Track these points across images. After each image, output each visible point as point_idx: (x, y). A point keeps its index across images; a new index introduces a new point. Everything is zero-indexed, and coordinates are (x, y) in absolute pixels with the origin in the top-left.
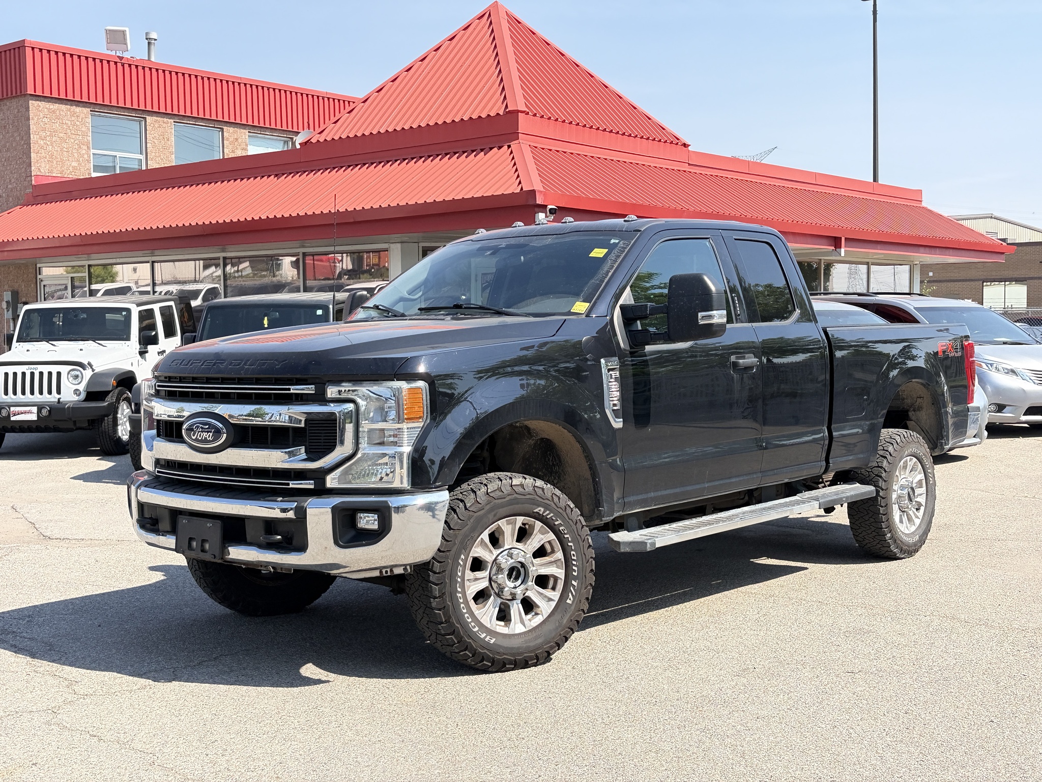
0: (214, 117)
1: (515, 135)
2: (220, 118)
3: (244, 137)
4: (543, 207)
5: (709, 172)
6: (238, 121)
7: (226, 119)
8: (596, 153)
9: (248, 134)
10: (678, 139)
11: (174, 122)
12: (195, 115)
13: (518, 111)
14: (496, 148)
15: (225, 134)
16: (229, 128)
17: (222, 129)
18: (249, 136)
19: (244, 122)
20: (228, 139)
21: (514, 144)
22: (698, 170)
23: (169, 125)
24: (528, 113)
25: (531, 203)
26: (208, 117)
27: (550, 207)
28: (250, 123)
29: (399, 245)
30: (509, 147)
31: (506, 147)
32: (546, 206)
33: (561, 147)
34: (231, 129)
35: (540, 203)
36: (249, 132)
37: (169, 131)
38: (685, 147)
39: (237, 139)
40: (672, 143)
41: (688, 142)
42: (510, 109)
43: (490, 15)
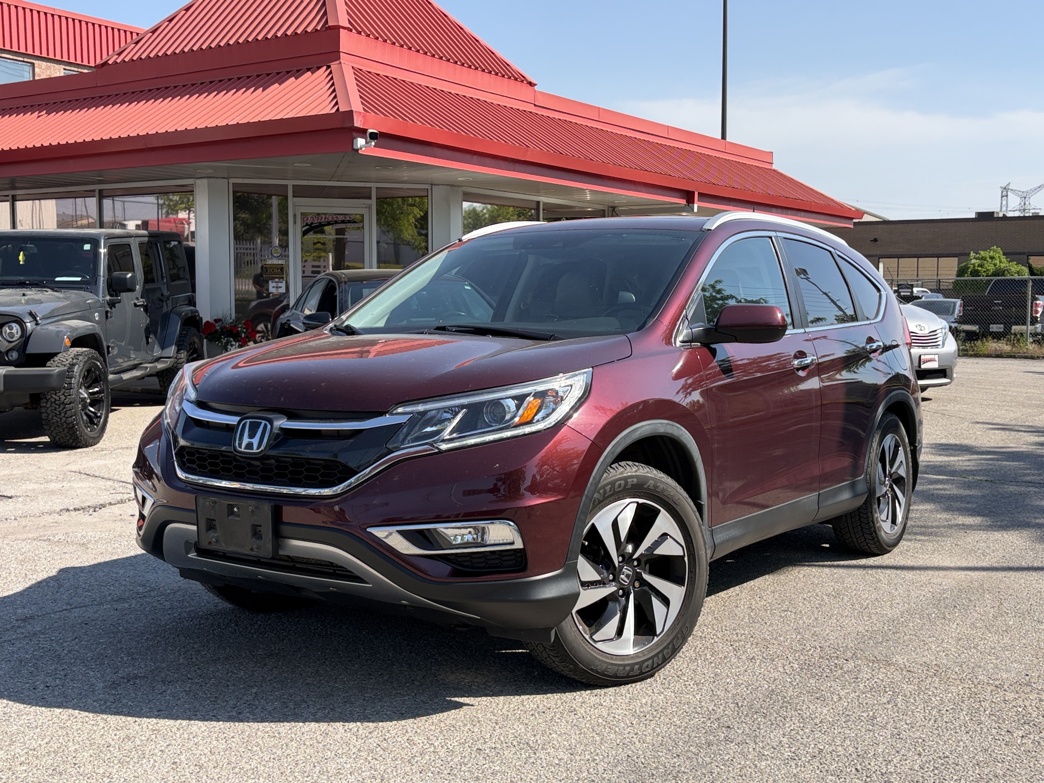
0: (23, 50)
1: (334, 54)
2: (30, 52)
3: (58, 74)
4: (362, 132)
5: (557, 116)
6: (51, 56)
7: (37, 53)
8: (431, 84)
9: (63, 71)
10: (523, 77)
13: (338, 28)
14: (312, 70)
15: (37, 70)
16: (41, 63)
17: (33, 64)
19: (58, 57)
20: (39, 76)
21: (334, 65)
22: (545, 113)
24: (350, 30)
25: (348, 125)
26: (15, 49)
27: (370, 131)
28: (65, 59)
29: (205, 181)
31: (325, 67)
32: (366, 130)
33: (391, 73)
34: (44, 64)
35: (359, 126)
36: (65, 69)
38: (531, 86)
41: (534, 81)
42: (330, 24)
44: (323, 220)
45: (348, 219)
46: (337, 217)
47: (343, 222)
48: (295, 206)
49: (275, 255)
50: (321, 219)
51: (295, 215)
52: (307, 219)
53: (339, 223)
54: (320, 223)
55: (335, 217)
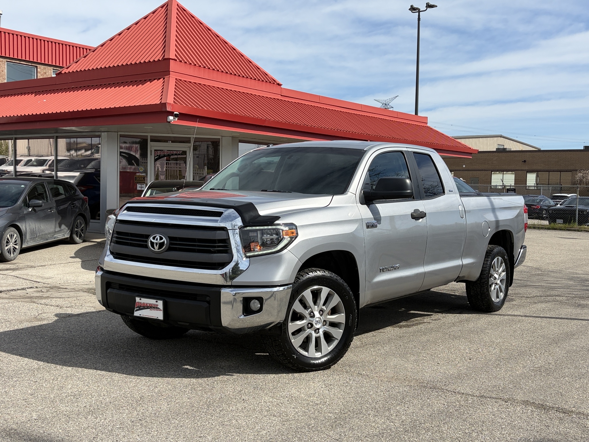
0: (31, 60)
1: (167, 72)
2: (35, 60)
3: (50, 72)
4: (171, 113)
5: (294, 100)
6: (47, 63)
7: (39, 61)
8: (221, 86)
9: (53, 70)
10: (275, 81)
11: (7, 61)
12: (20, 58)
13: (170, 59)
14: (156, 80)
15: (38, 70)
16: (40, 66)
17: (37, 67)
18: (53, 72)
19: (50, 63)
20: (40, 73)
21: (166, 78)
22: (287, 99)
23: (3, 63)
24: (176, 60)
25: (164, 110)
26: (27, 59)
27: (175, 113)
28: (54, 64)
29: (106, 133)
30: (164, 79)
31: (162, 79)
32: (174, 112)
33: (198, 81)
34: (42, 67)
35: (169, 110)
36: (53, 69)
37: (3, 66)
38: (279, 85)
39: (45, 73)
40: (270, 82)
41: (281, 83)
42: (165, 57)
43: (167, 5)
44: (166, 153)
45: (179, 153)
46: (173, 152)
47: (176, 154)
48: (151, 146)
49: (141, 171)
50: (165, 153)
51: (151, 151)
52: (158, 153)
53: (174, 155)
54: (164, 155)
55: (172, 152)
